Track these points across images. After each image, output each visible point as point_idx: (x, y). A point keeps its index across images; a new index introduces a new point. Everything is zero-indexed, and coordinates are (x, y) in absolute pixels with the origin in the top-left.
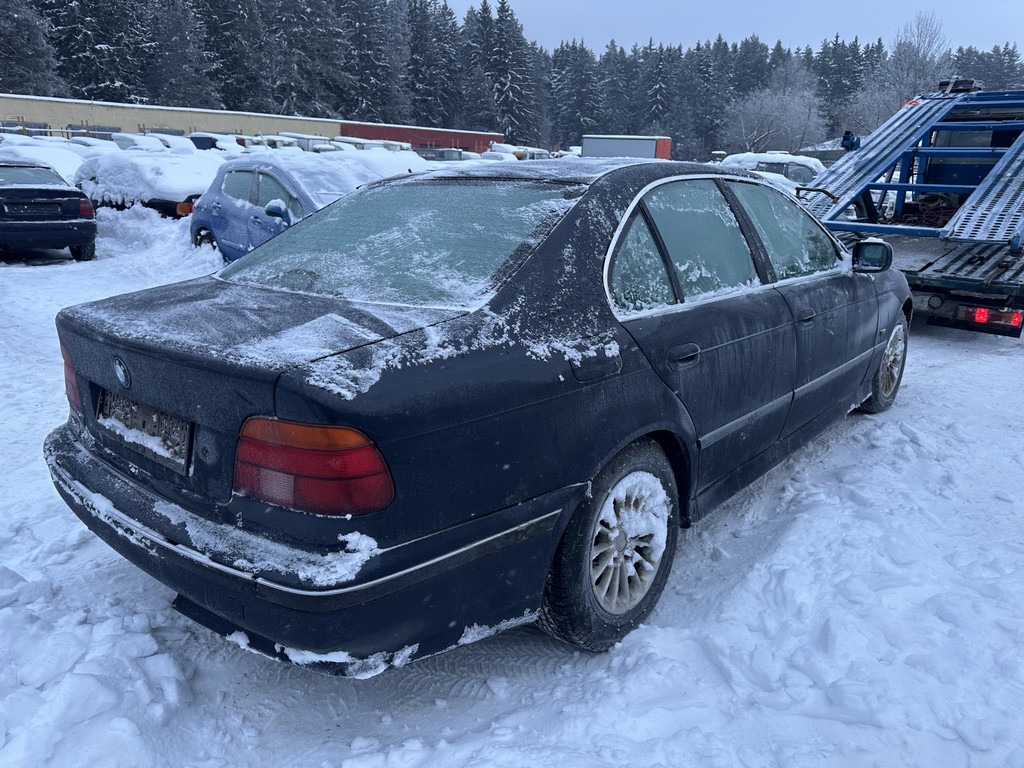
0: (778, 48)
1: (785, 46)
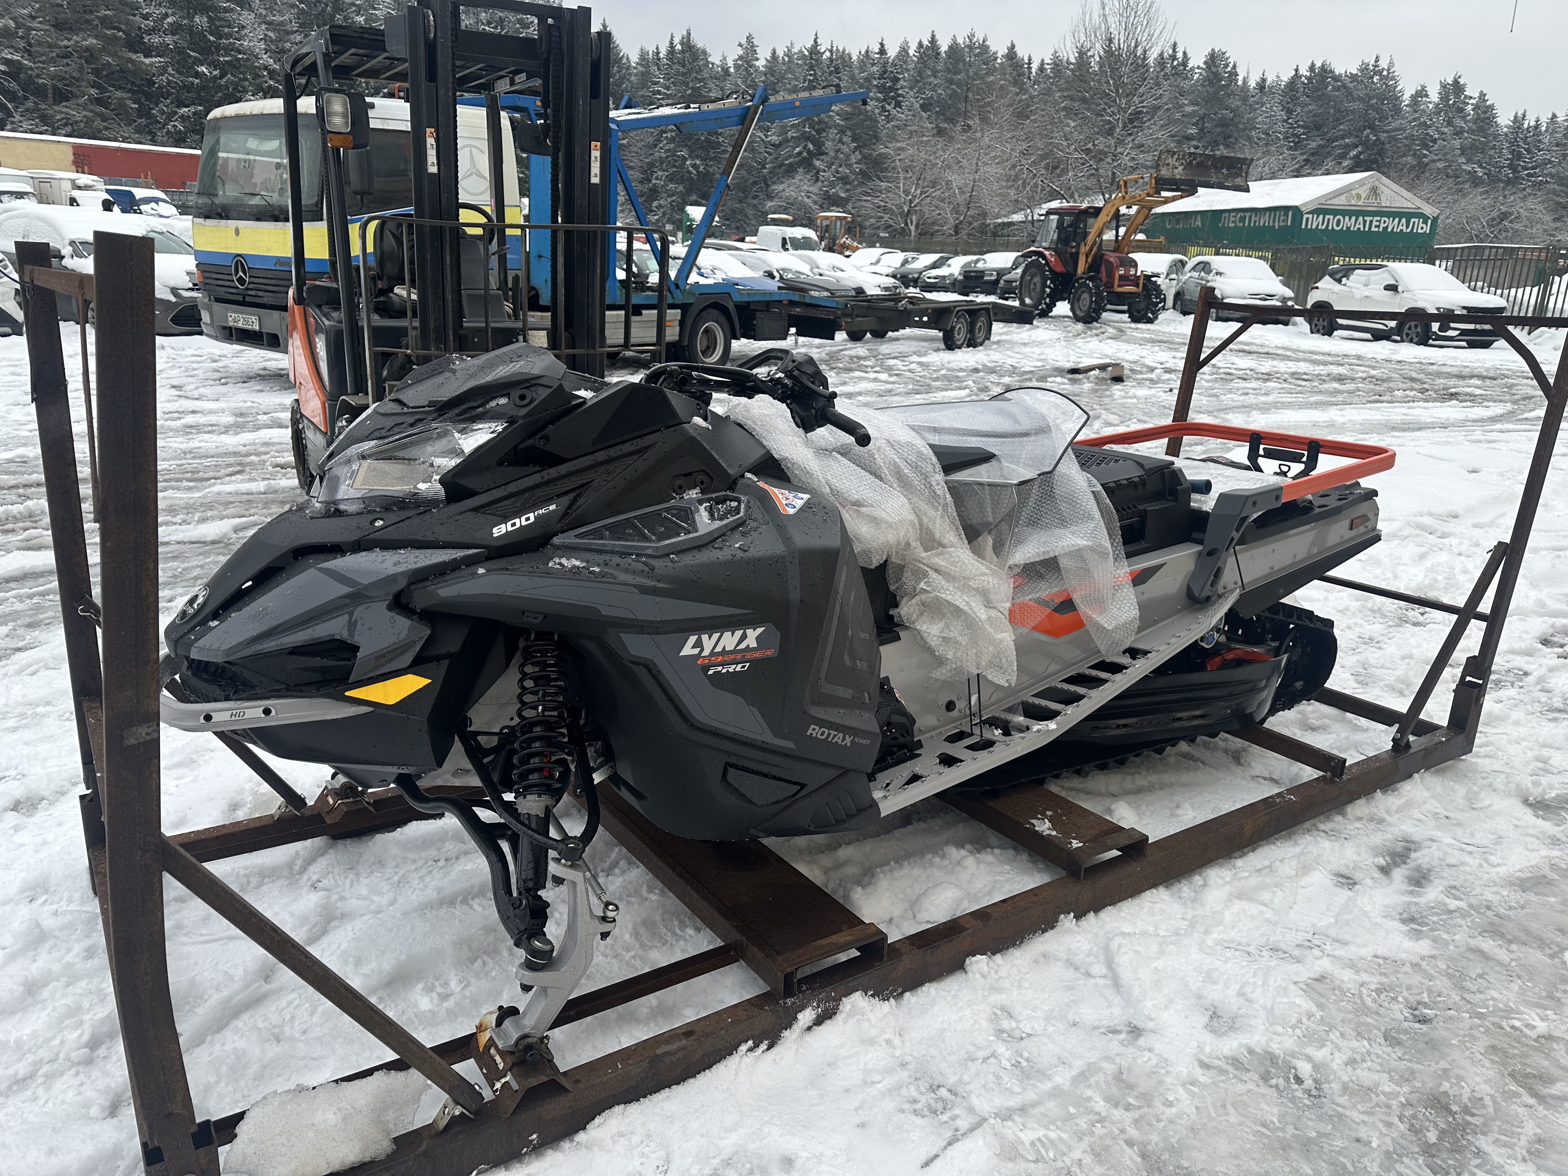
0: (1011, 54)
1: (1022, 53)
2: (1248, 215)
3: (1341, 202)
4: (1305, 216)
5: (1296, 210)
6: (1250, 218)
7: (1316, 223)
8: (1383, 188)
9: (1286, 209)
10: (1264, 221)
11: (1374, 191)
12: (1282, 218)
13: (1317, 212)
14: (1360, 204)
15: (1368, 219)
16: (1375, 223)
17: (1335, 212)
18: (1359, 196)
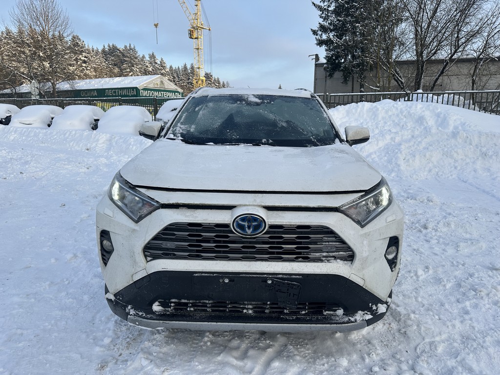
2: (117, 90)
3: (151, 86)
4: (141, 91)
5: (136, 88)
6: (118, 91)
7: (145, 93)
8: (164, 82)
9: (133, 88)
10: (125, 92)
11: (162, 82)
12: (132, 92)
13: (145, 89)
14: (158, 87)
15: (162, 93)
16: (165, 94)
17: (151, 90)
18: (157, 84)
